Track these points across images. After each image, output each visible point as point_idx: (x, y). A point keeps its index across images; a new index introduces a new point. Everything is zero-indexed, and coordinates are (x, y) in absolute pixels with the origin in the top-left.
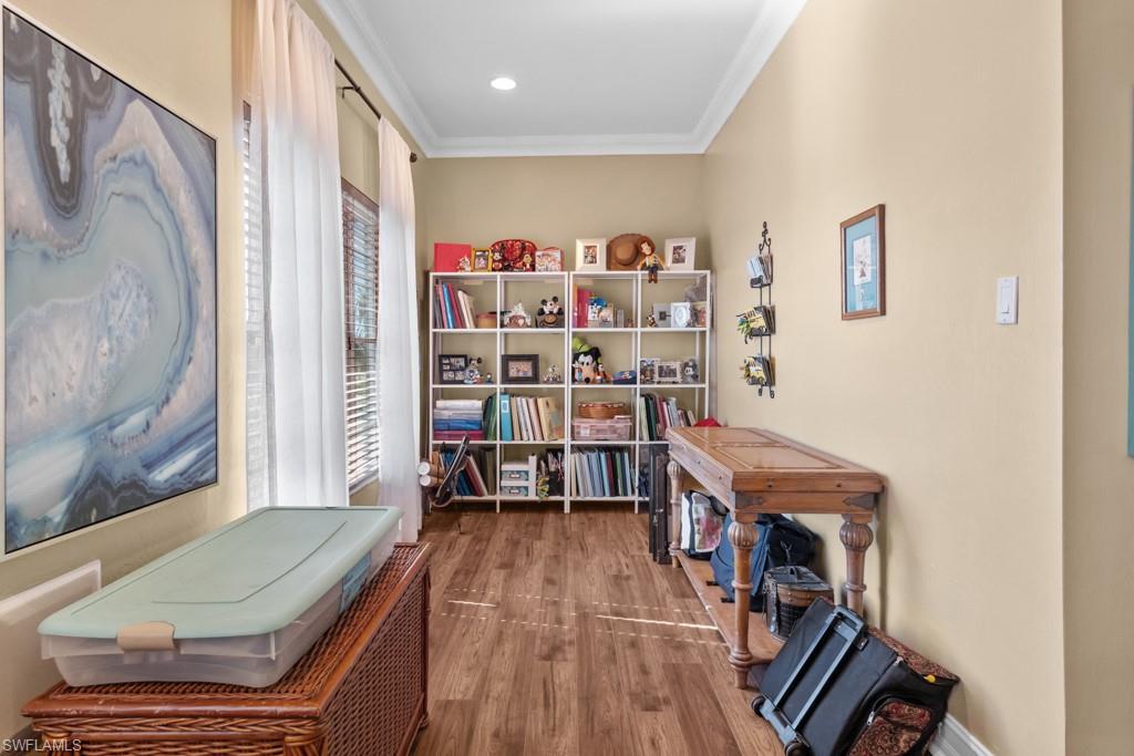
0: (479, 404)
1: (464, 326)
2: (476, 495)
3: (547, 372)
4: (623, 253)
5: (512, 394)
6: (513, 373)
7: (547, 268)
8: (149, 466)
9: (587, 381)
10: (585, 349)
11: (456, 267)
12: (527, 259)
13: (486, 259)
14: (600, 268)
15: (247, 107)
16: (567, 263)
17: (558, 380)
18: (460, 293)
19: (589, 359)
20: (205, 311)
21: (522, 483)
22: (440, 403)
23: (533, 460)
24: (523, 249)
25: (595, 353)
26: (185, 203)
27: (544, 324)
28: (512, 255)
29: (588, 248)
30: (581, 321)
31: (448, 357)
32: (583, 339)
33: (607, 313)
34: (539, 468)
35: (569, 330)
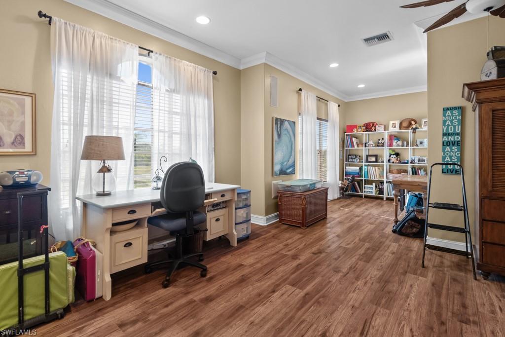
0: (358, 168)
1: (354, 147)
2: (356, 192)
3: (380, 160)
4: (405, 124)
5: (368, 165)
6: (369, 160)
7: (380, 129)
8: (287, 169)
9: (393, 162)
10: (394, 153)
11: (352, 131)
12: (373, 128)
13: (361, 129)
14: (397, 129)
15: (300, 114)
16: (386, 128)
17: (383, 162)
18: (353, 138)
19: (395, 156)
20: (293, 148)
21: (372, 191)
22: (347, 167)
23: (374, 184)
24: (373, 125)
25: (397, 154)
26: (291, 133)
27: (378, 146)
28: (369, 127)
29: (393, 124)
30: (391, 145)
31: (351, 155)
32: (393, 150)
33: (400, 143)
34: (376, 187)
35: (385, 148)
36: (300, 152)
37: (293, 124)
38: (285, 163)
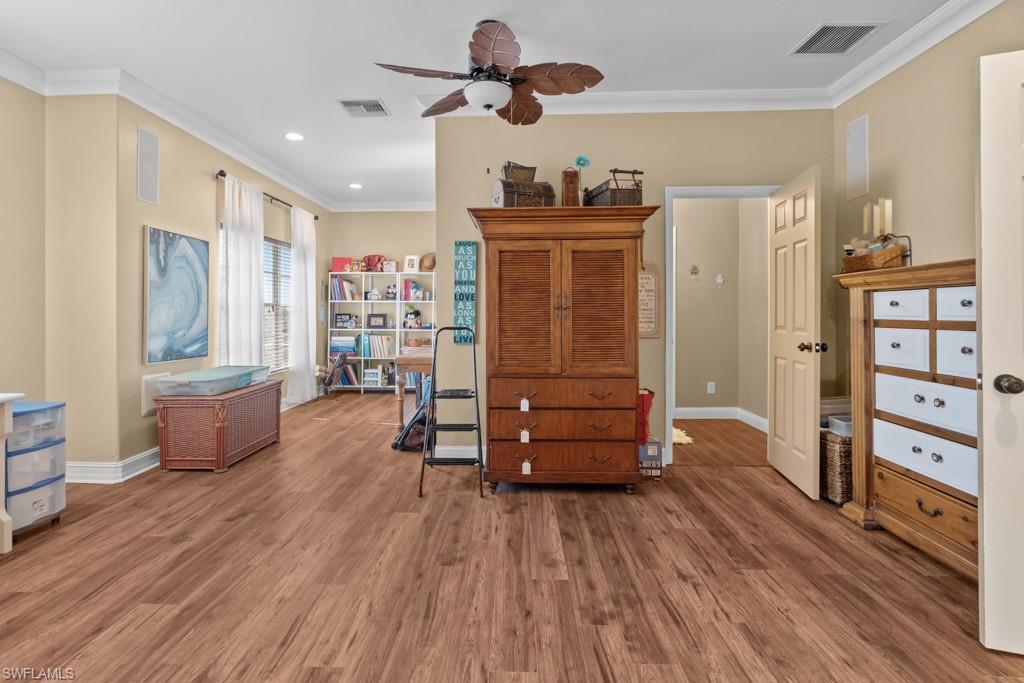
0: (353, 339)
1: (346, 299)
2: (350, 384)
3: (390, 323)
4: (427, 263)
5: (372, 334)
6: (373, 323)
7: (390, 268)
8: (185, 347)
9: (410, 328)
10: (411, 311)
11: (342, 269)
12: (379, 265)
13: (358, 265)
14: (415, 270)
15: (222, 224)
16: (399, 268)
17: (394, 327)
18: (345, 284)
19: (413, 316)
20: (204, 299)
21: (374, 379)
22: (333, 338)
23: (380, 367)
24: (379, 260)
25: (417, 314)
26: (198, 266)
27: (388, 298)
28: (371, 264)
29: (410, 260)
30: (407, 297)
31: (340, 315)
32: (411, 307)
33: (420, 293)
34: (384, 371)
35: (398, 301)
36: (222, 308)
37: (204, 247)
38: (181, 333)
